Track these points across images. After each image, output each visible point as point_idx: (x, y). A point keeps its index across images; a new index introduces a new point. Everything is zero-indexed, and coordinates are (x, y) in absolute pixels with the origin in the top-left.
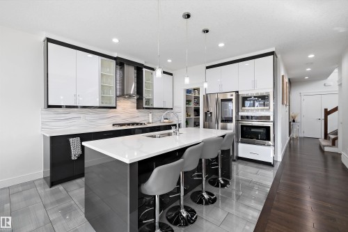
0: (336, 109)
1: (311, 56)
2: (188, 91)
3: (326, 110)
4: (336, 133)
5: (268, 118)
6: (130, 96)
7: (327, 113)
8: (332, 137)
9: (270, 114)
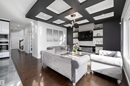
0: (23, 40)
1: (19, 25)
3: (20, 40)
4: (23, 46)
7: (20, 41)
8: (22, 47)
9: (8, 41)
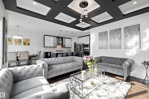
2: (75, 43)
5: (88, 49)
6: (60, 45)
9: (89, 49)
